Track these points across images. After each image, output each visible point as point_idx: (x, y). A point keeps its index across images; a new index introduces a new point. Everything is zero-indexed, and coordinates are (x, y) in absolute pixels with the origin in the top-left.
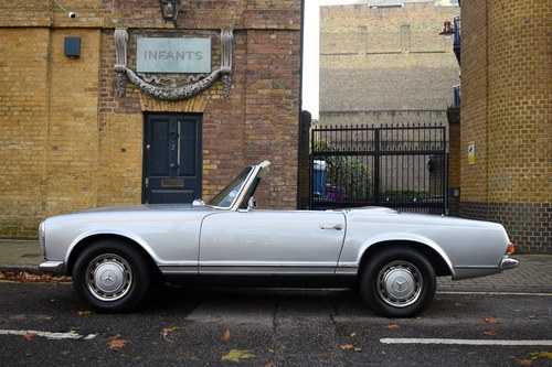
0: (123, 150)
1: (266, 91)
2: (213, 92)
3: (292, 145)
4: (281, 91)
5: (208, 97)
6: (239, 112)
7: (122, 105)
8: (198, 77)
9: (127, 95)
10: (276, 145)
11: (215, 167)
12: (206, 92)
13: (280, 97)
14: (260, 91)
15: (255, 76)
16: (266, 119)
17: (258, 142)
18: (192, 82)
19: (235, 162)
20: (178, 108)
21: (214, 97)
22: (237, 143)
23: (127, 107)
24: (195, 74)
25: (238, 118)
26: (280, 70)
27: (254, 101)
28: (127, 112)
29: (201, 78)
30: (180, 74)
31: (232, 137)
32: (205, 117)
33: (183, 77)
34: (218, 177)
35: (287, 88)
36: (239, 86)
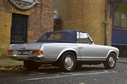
0: (6, 26)
1: (47, 11)
2: (33, 9)
3: (52, 28)
4: (50, 12)
5: (31, 11)
6: (39, 17)
7: (6, 9)
8: (29, 4)
9: (8, 6)
10: (49, 28)
11: (33, 34)
12: (31, 9)
13: (50, 13)
14: (45, 11)
15: (44, 6)
16: (46, 20)
17: (44, 27)
18: (28, 5)
19: (38, 32)
20: (23, 13)
21: (33, 11)
22: (38, 26)
23: (7, 10)
24: (29, 3)
25: (39, 18)
26: (50, 5)
27: (44, 14)
28: (7, 12)
29: (30, 4)
30: (24, 2)
31: (37, 24)
32: (30, 17)
33: (25, 3)
34: (33, 37)
35: (51, 11)
36: (39, 9)
